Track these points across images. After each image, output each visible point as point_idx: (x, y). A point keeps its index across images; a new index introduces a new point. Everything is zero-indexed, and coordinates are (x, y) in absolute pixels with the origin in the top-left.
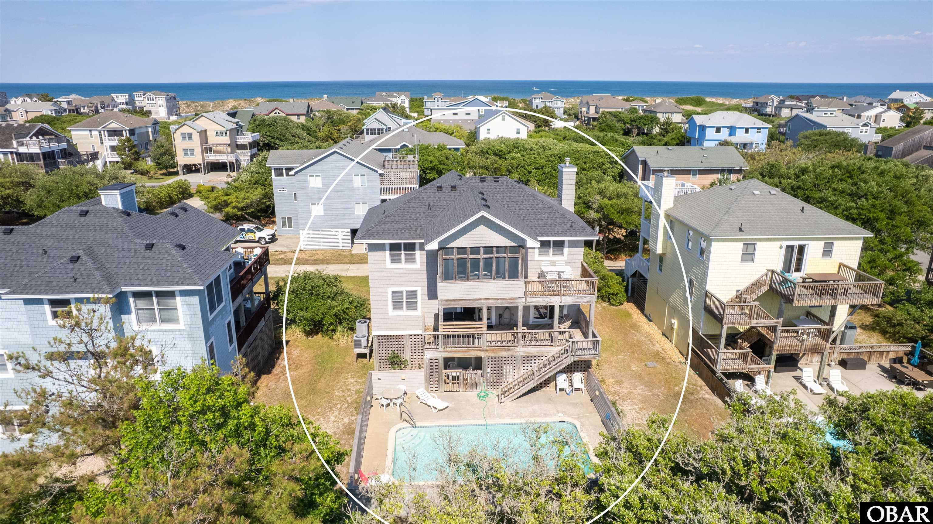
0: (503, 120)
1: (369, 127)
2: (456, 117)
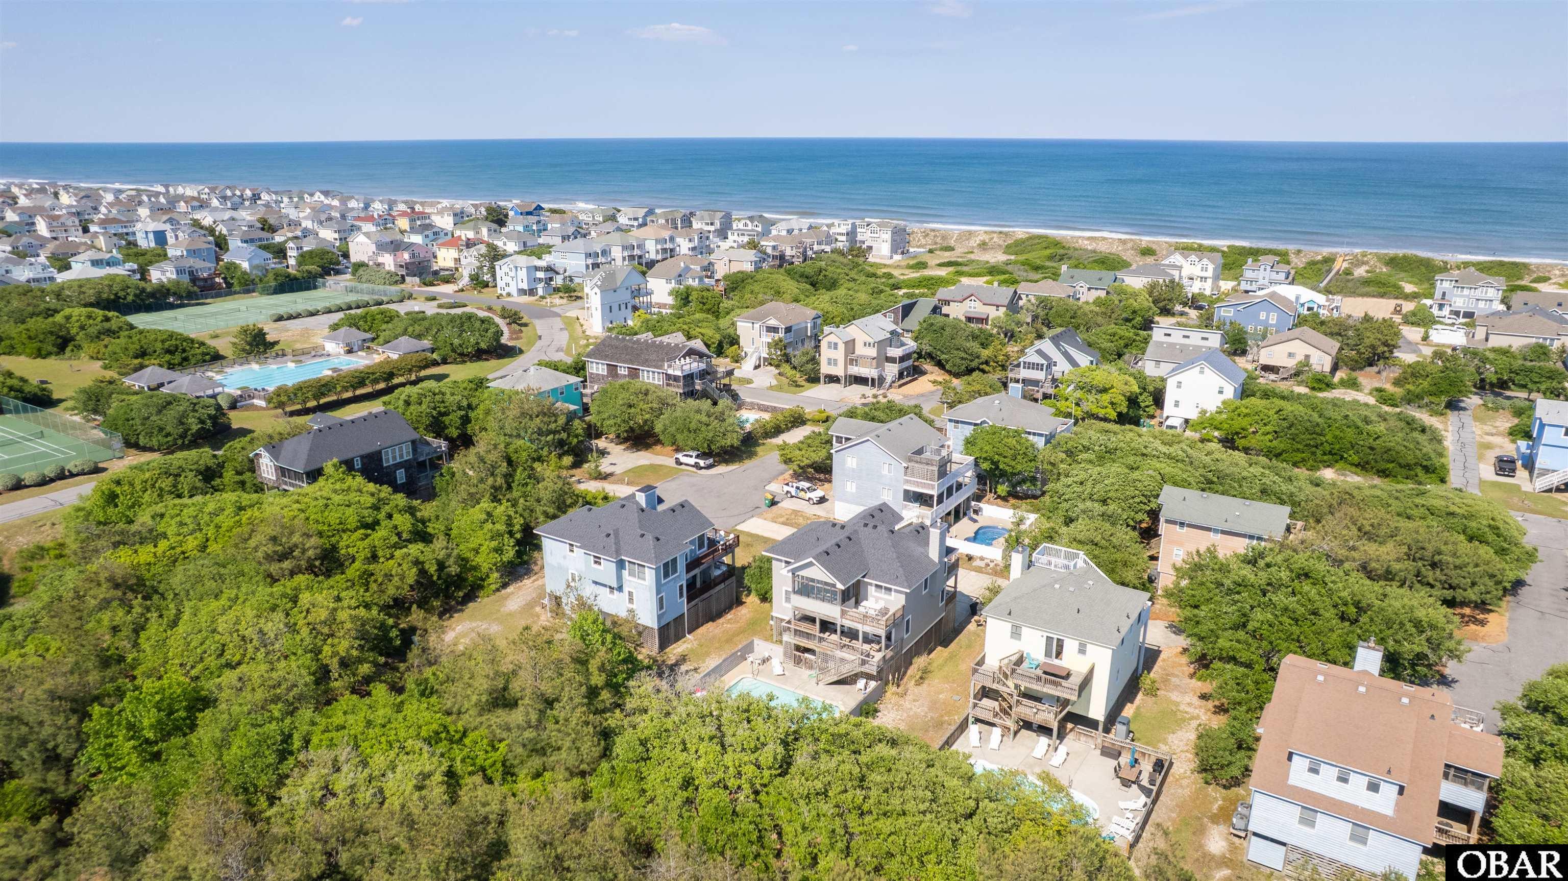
0: (1202, 372)
1: (1027, 360)
2: (1186, 341)
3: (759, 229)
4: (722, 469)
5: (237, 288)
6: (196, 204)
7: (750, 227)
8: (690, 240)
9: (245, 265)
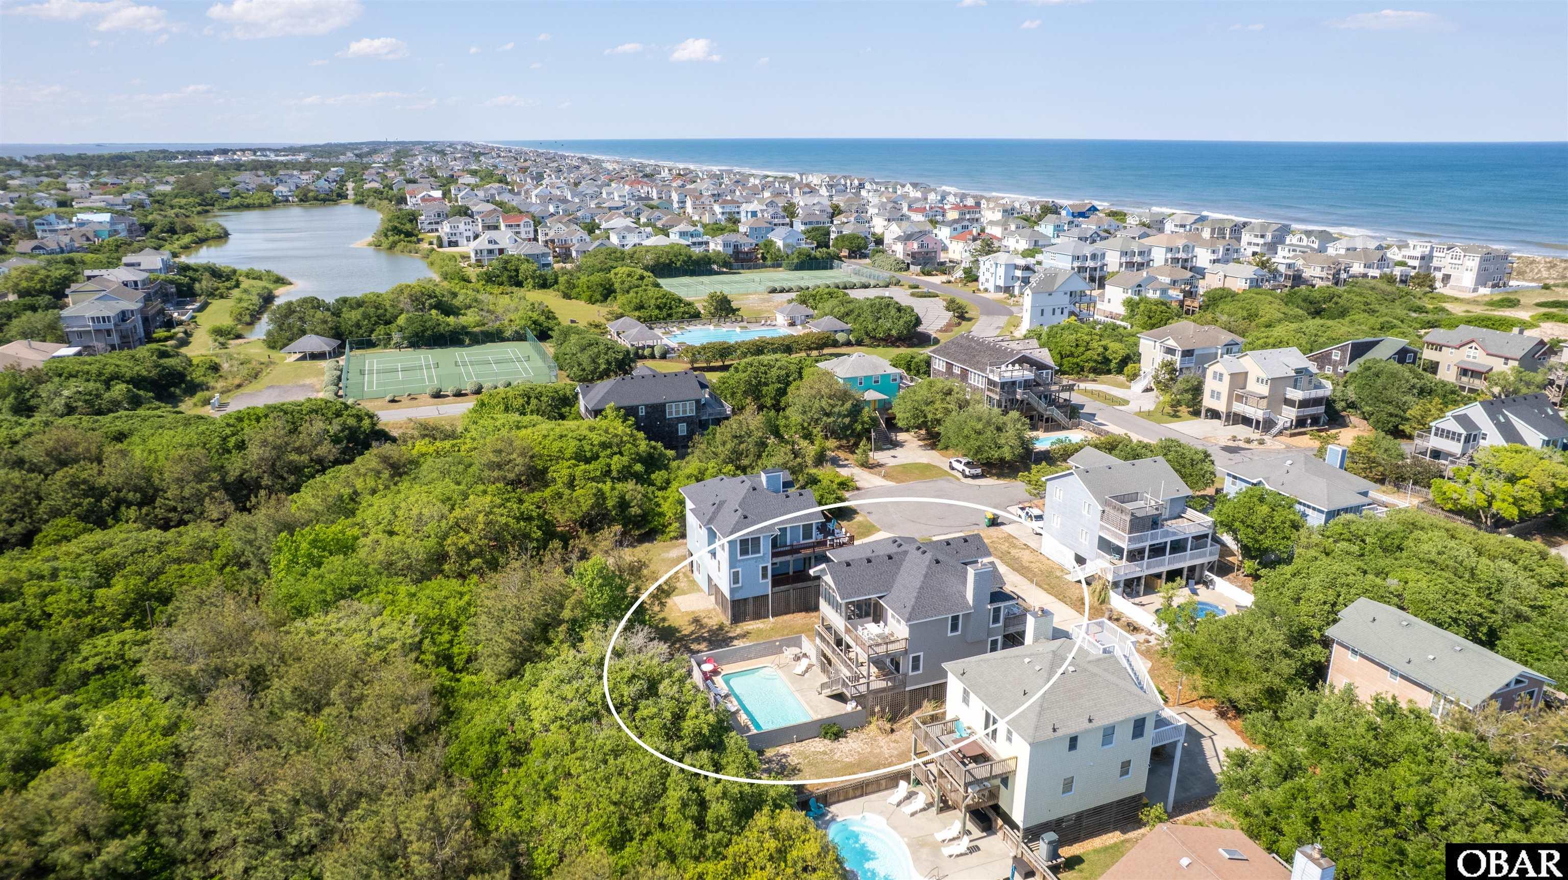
1: (1441, 426)
3: (1316, 246)
4: (990, 482)
5: (769, 263)
6: (807, 190)
7: (1305, 243)
8: (1214, 252)
9: (780, 244)
